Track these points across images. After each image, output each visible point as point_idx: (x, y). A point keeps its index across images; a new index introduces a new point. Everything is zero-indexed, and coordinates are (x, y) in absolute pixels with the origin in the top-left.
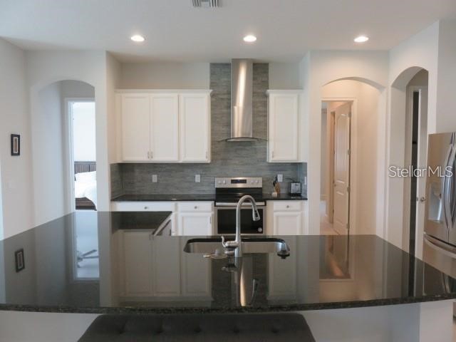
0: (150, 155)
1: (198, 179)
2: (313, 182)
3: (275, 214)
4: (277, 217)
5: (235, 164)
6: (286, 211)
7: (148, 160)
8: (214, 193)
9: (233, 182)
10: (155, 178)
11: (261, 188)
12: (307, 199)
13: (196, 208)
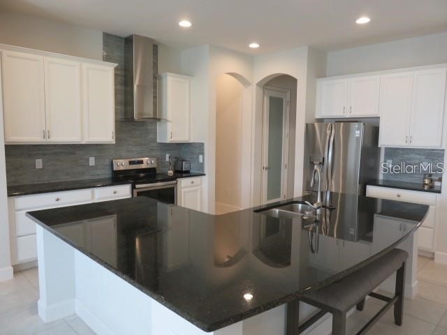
0: (46, 134)
1: (92, 161)
2: (209, 160)
3: (183, 190)
4: (185, 192)
5: (129, 145)
6: (191, 187)
7: (44, 140)
8: (110, 176)
9: (131, 163)
10: (39, 163)
11: (155, 168)
12: (204, 175)
13: (115, 192)
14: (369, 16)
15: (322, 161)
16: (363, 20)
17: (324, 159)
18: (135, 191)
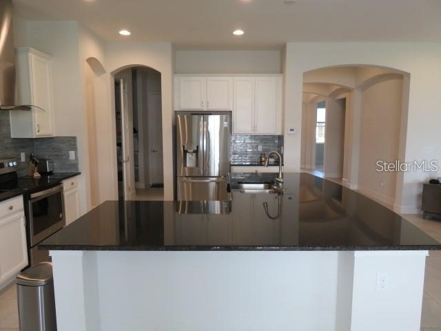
3: (66, 194)
4: (67, 197)
6: (72, 189)
11: (14, 172)
12: (80, 173)
13: (11, 208)
14: (242, 29)
15: (196, 149)
16: (238, 32)
17: (198, 147)
18: (30, 202)
